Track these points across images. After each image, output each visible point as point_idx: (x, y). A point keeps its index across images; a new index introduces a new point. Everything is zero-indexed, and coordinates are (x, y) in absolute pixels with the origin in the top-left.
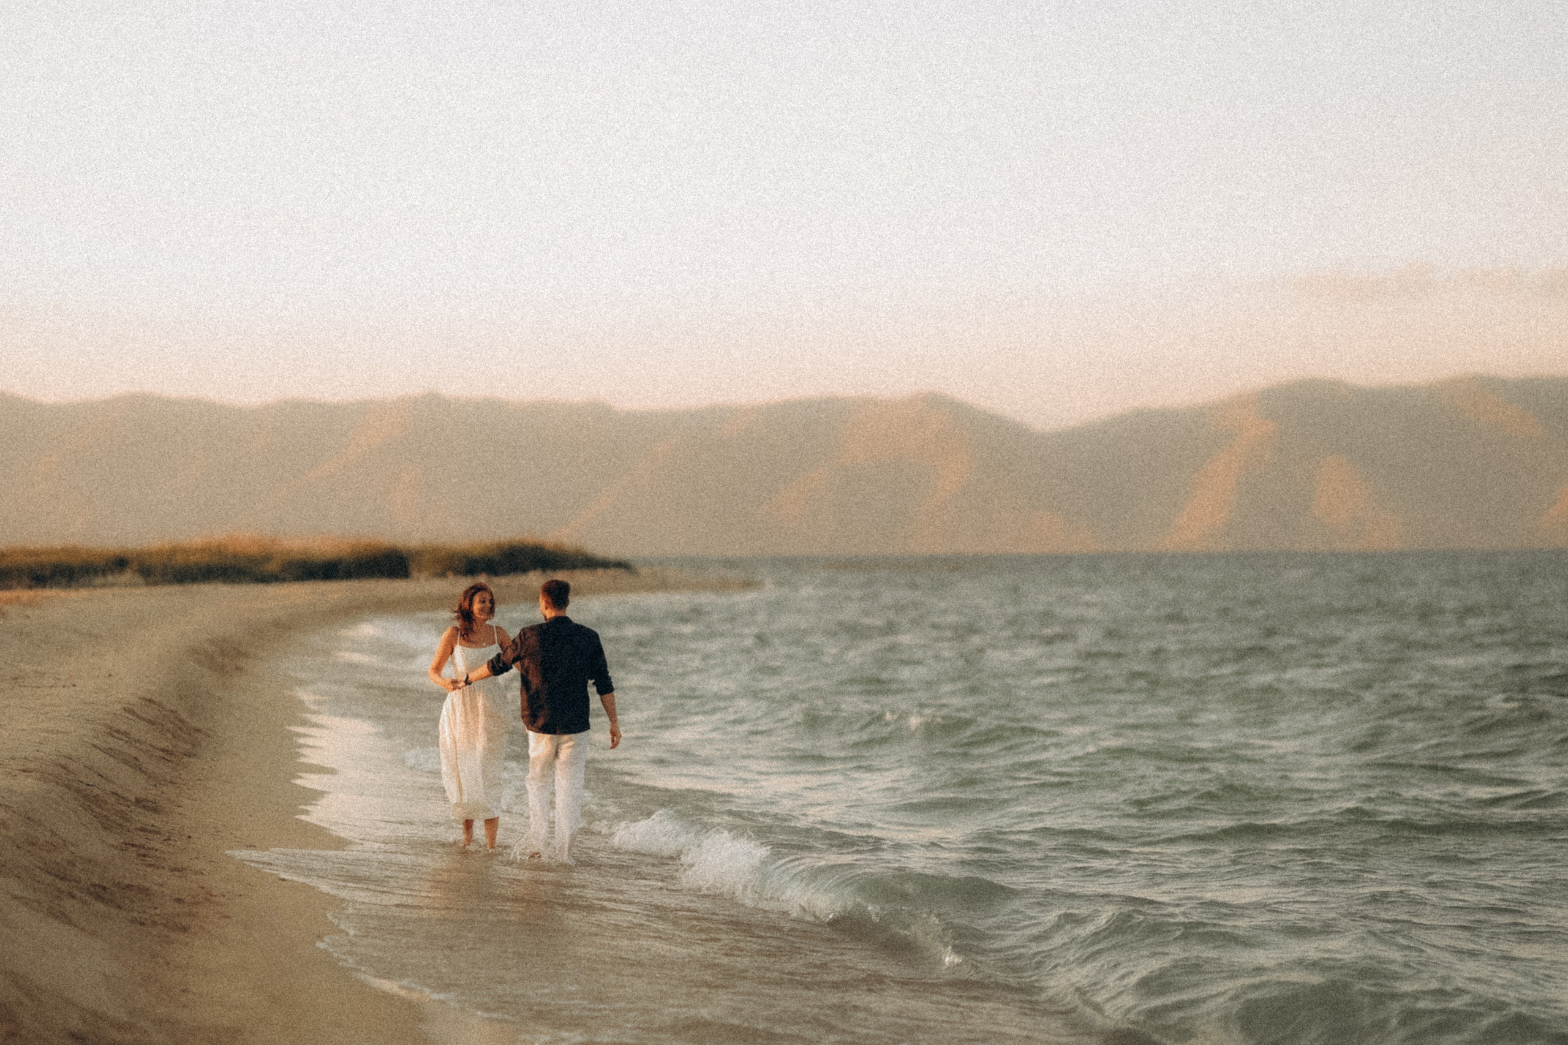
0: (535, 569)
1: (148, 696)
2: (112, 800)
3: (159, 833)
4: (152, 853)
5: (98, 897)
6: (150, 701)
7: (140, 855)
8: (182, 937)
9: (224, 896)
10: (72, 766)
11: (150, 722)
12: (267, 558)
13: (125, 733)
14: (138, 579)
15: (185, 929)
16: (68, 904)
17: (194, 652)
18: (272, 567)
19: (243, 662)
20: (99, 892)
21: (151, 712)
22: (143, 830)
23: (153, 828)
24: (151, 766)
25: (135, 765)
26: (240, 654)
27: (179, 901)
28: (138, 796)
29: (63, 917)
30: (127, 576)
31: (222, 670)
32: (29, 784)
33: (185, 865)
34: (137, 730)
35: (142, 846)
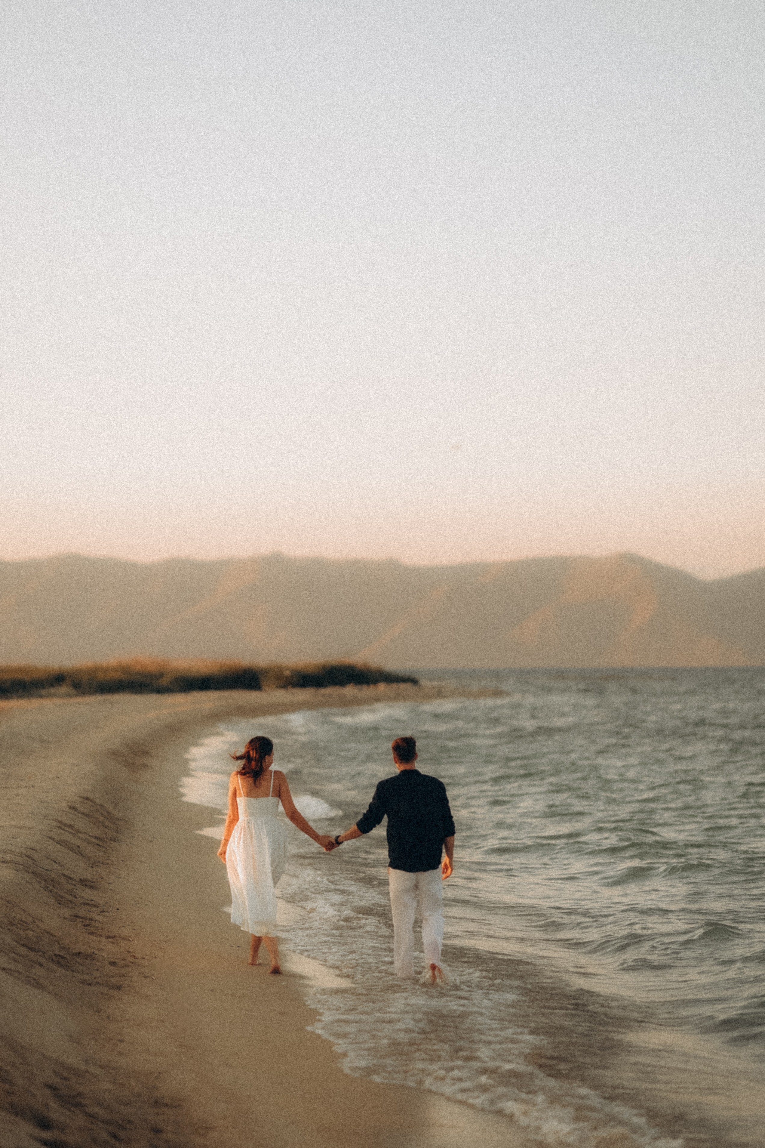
0: (350, 683)
1: (85, 795)
2: (63, 880)
3: (95, 906)
4: (93, 924)
5: (59, 964)
6: (87, 799)
7: (85, 926)
8: (115, 993)
9: (144, 958)
10: (36, 856)
11: (87, 815)
12: (161, 675)
13: (70, 826)
14: (71, 691)
15: (119, 988)
16: (39, 971)
17: (114, 754)
18: (164, 682)
19: (148, 761)
20: (60, 961)
22: (85, 904)
23: (93, 902)
24: (90, 850)
25: (78, 851)
26: (145, 753)
27: (113, 964)
28: (82, 878)
29: (37, 984)
30: (63, 689)
31: (133, 767)
32: (7, 873)
33: (116, 933)
34: (78, 823)
35: (85, 917)
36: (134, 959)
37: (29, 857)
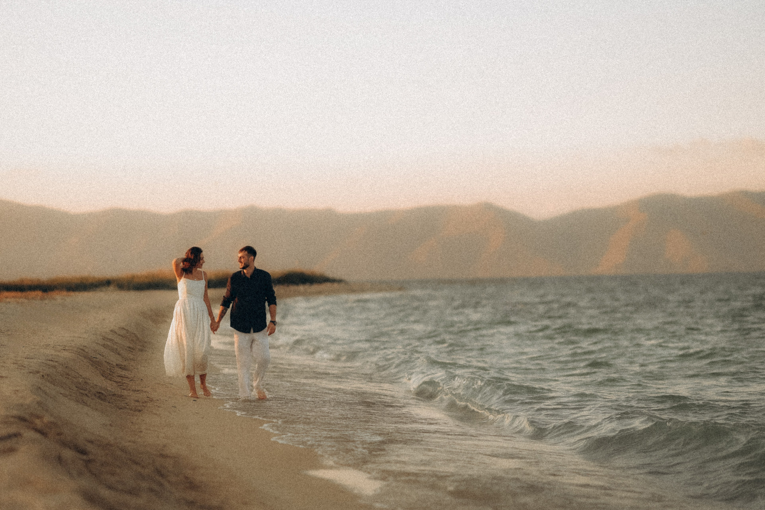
2: (106, 365)
3: (128, 378)
4: (124, 385)
6: (122, 329)
8: (139, 414)
9: (158, 400)
10: (87, 350)
11: (122, 336)
13: (112, 340)
16: (86, 399)
21: (123, 332)
22: (121, 377)
23: (125, 376)
24: (123, 353)
25: (116, 352)
27: (138, 401)
28: (118, 364)
29: (85, 404)
30: (111, 288)
32: (66, 354)
33: (140, 390)
34: (117, 339)
35: (120, 382)
36: (152, 400)
37: (82, 349)
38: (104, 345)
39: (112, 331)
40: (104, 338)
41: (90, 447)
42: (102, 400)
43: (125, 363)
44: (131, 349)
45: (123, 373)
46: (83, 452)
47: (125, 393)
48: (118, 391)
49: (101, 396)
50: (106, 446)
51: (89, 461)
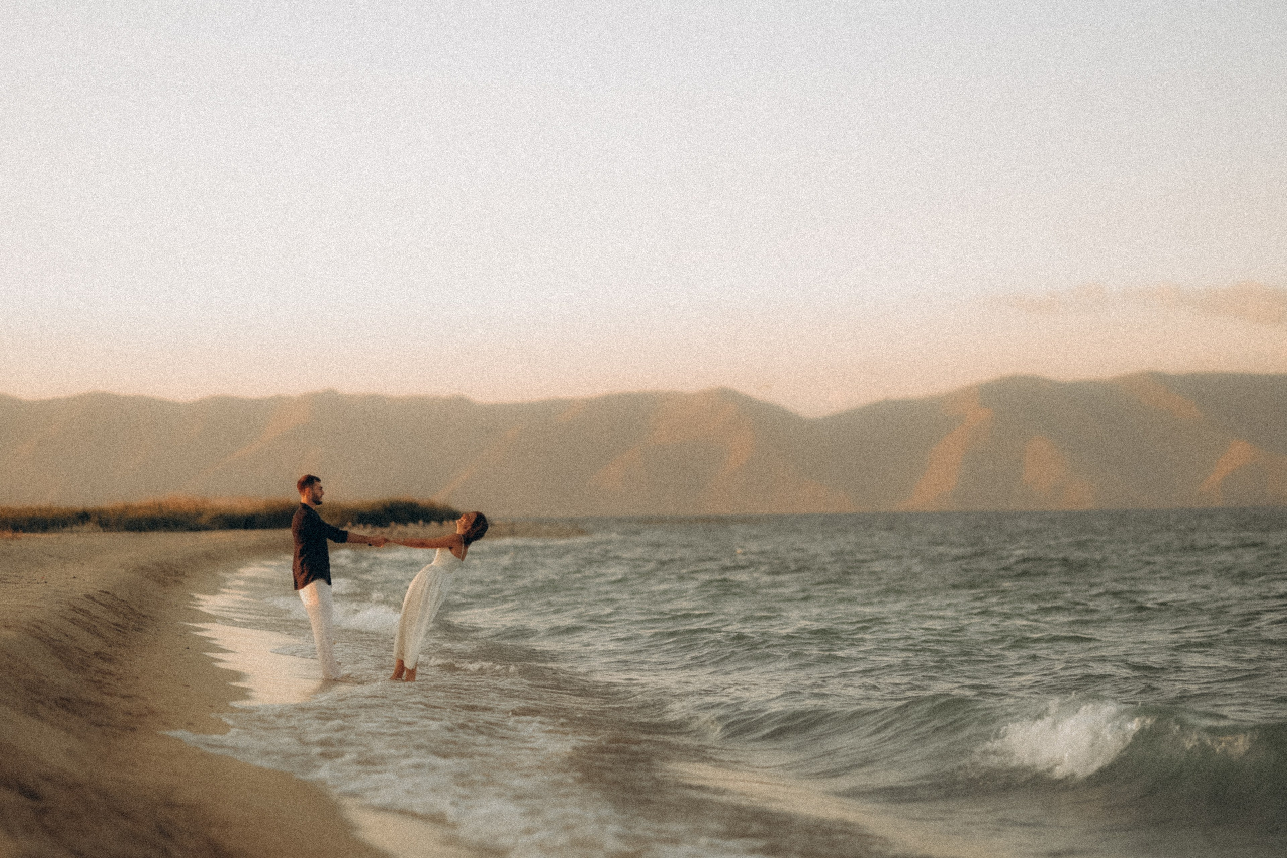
1: (105, 590)
2: (75, 651)
3: (113, 675)
4: (107, 686)
5: (64, 706)
6: (106, 593)
10: (43, 627)
11: (106, 605)
13: (86, 611)
14: (98, 527)
16: (40, 708)
17: (141, 569)
21: (108, 600)
22: (100, 672)
23: (108, 672)
24: (107, 633)
25: (94, 631)
27: (129, 713)
28: (96, 651)
30: (87, 527)
32: (8, 633)
33: (133, 694)
34: (95, 610)
35: (100, 682)
36: (152, 712)
37: (35, 626)
38: (73, 621)
39: (88, 596)
40: (75, 609)
41: (47, 789)
42: (69, 710)
43: (107, 650)
44: (120, 628)
45: (105, 666)
46: (32, 795)
47: (107, 700)
48: (94, 696)
49: (66, 703)
50: (73, 786)
51: (44, 811)
